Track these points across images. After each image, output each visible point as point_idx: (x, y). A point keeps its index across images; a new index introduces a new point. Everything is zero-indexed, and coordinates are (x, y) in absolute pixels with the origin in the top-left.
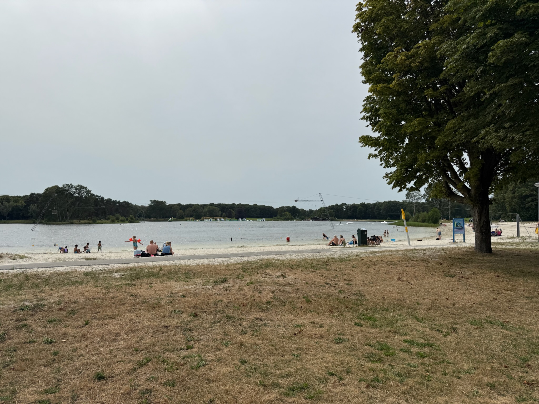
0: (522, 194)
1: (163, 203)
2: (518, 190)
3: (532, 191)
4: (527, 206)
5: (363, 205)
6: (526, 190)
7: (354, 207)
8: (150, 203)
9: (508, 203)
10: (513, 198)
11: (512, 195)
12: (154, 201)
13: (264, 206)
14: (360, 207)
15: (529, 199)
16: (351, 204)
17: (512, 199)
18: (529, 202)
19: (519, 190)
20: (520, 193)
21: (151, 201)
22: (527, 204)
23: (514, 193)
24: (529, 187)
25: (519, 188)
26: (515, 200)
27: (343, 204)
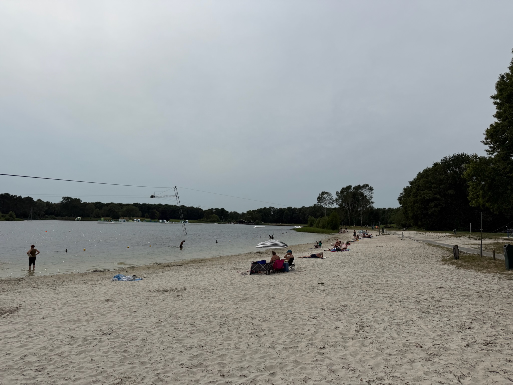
0: (424, 197)
1: (78, 201)
2: (420, 194)
3: (435, 194)
4: (430, 212)
5: (290, 209)
6: (429, 193)
7: (281, 211)
8: (61, 200)
9: (410, 208)
10: (415, 202)
11: (415, 199)
12: (67, 198)
13: (192, 207)
14: (287, 211)
15: (432, 204)
16: (278, 208)
17: (414, 204)
18: (432, 208)
19: (422, 192)
20: (423, 197)
21: (63, 198)
22: (430, 209)
23: (416, 196)
24: (433, 189)
25: (422, 190)
26: (417, 204)
27: (271, 208)
